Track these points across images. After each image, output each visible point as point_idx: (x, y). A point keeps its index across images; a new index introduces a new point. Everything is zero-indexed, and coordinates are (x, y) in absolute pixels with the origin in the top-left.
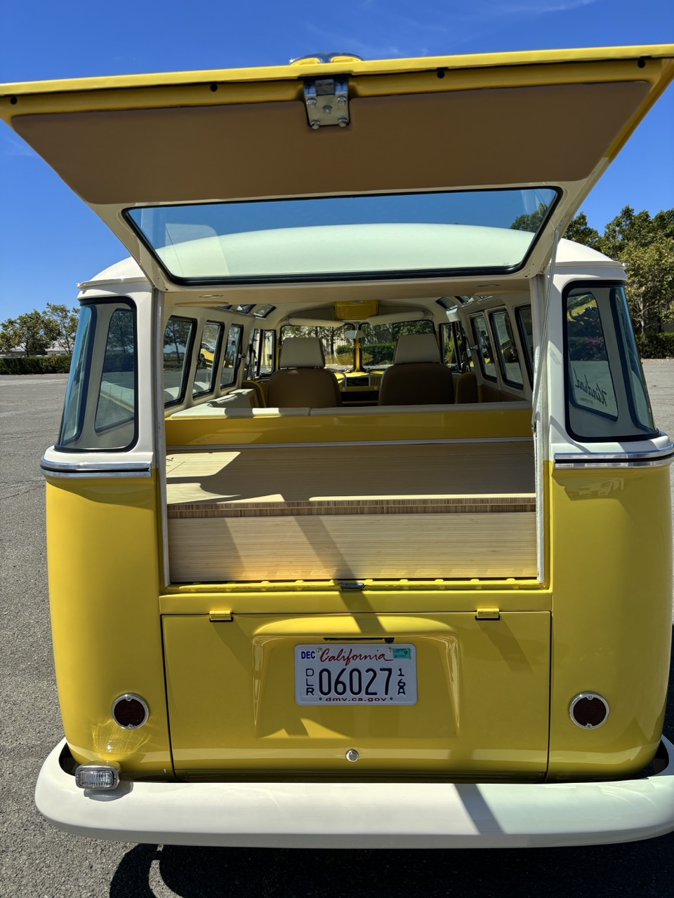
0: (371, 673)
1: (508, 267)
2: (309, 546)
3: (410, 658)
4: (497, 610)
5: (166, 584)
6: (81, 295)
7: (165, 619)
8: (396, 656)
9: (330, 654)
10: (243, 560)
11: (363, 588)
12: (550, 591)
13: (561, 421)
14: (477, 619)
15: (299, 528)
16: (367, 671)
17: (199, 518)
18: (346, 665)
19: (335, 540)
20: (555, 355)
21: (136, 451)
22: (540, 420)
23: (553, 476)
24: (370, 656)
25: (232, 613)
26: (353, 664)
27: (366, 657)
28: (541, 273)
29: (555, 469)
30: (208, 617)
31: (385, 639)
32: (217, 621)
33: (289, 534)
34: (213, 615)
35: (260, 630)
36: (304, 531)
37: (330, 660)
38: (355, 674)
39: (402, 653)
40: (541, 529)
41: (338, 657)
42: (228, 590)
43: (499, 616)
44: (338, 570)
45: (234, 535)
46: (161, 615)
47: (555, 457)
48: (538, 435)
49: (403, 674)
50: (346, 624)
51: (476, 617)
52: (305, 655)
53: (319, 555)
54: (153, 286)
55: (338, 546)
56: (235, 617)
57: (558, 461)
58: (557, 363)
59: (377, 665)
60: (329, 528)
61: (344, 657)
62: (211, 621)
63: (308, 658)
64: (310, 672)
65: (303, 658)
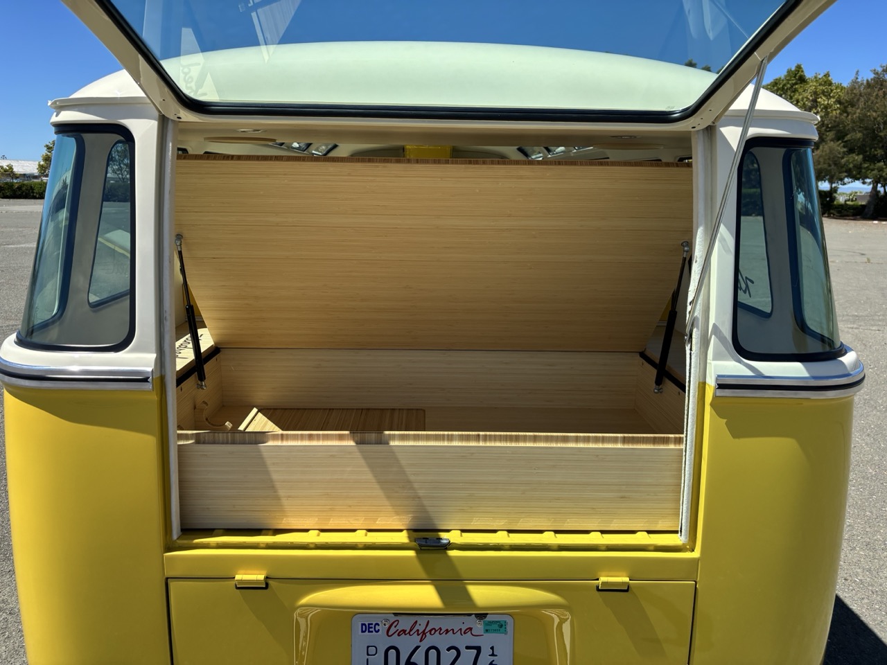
0: (454, 652)
1: (673, 113)
2: (377, 486)
3: (506, 632)
4: (626, 579)
5: (175, 537)
6: (54, 119)
7: (172, 585)
8: (487, 631)
9: (400, 628)
10: (285, 502)
11: (449, 546)
12: (696, 554)
13: (727, 331)
14: (598, 590)
15: (362, 462)
16: (449, 649)
17: (223, 443)
18: (421, 641)
19: (412, 478)
20: (724, 240)
21: (133, 351)
22: (698, 328)
23: (711, 405)
24: (453, 630)
25: (267, 578)
26: (430, 640)
27: (447, 631)
28: (712, 124)
29: (715, 397)
30: (232, 583)
31: (476, 614)
32: (245, 587)
33: (349, 469)
34: (241, 581)
35: (305, 600)
36: (371, 466)
37: (399, 635)
38: (433, 653)
39: (495, 627)
40: (690, 474)
41: (411, 630)
42: (262, 545)
43: (628, 587)
44: (414, 518)
45: (271, 469)
46: (167, 579)
47: (717, 379)
48: (694, 348)
49: (495, 653)
50: (424, 595)
51: (598, 587)
52: (367, 628)
53: (389, 498)
54: (160, 111)
55: (416, 485)
56: (271, 582)
57: (721, 386)
58: (727, 251)
59: (462, 641)
60: (403, 462)
61: (418, 630)
62: (237, 588)
63: (369, 632)
64: (372, 650)
65: (362, 632)
